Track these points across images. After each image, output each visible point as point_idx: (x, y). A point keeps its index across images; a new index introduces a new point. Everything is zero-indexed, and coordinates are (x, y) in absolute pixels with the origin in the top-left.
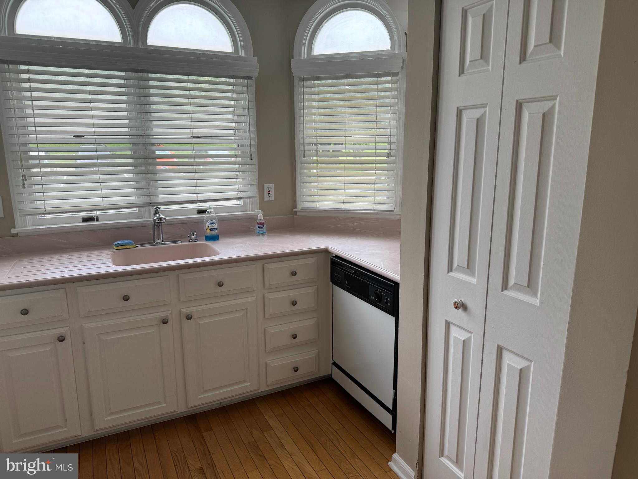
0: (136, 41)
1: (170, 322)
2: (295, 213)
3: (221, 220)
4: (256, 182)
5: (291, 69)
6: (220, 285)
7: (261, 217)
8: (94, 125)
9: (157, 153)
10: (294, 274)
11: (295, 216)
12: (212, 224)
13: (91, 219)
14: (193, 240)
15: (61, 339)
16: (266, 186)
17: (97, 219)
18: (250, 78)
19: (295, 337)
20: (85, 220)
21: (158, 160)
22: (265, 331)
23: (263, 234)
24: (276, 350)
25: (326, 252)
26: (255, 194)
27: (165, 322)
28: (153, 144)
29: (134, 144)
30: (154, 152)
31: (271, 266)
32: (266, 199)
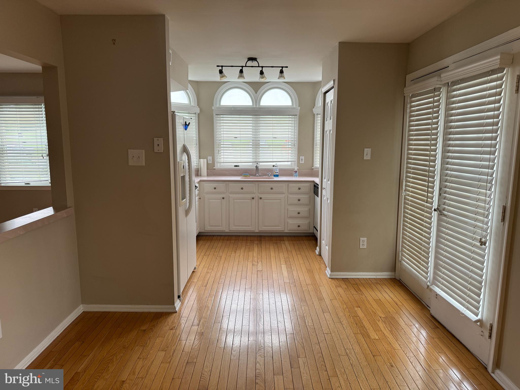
0: (256, 105)
1: (255, 199)
2: (313, 169)
3: (280, 170)
4: (296, 155)
5: (313, 111)
6: (272, 189)
7: (296, 169)
8: (240, 134)
9: (261, 144)
10: (299, 189)
11: (313, 171)
12: (276, 170)
13: (237, 166)
14: (269, 176)
15: (223, 198)
16: (301, 157)
17: (239, 166)
18: (296, 115)
19: (299, 213)
20: (236, 166)
21: (261, 146)
22: (288, 209)
23: (297, 176)
24: (291, 217)
25: (314, 182)
26: (296, 160)
27: (253, 198)
28: (259, 141)
29: (253, 141)
30: (259, 143)
31: (291, 185)
32: (301, 162)
